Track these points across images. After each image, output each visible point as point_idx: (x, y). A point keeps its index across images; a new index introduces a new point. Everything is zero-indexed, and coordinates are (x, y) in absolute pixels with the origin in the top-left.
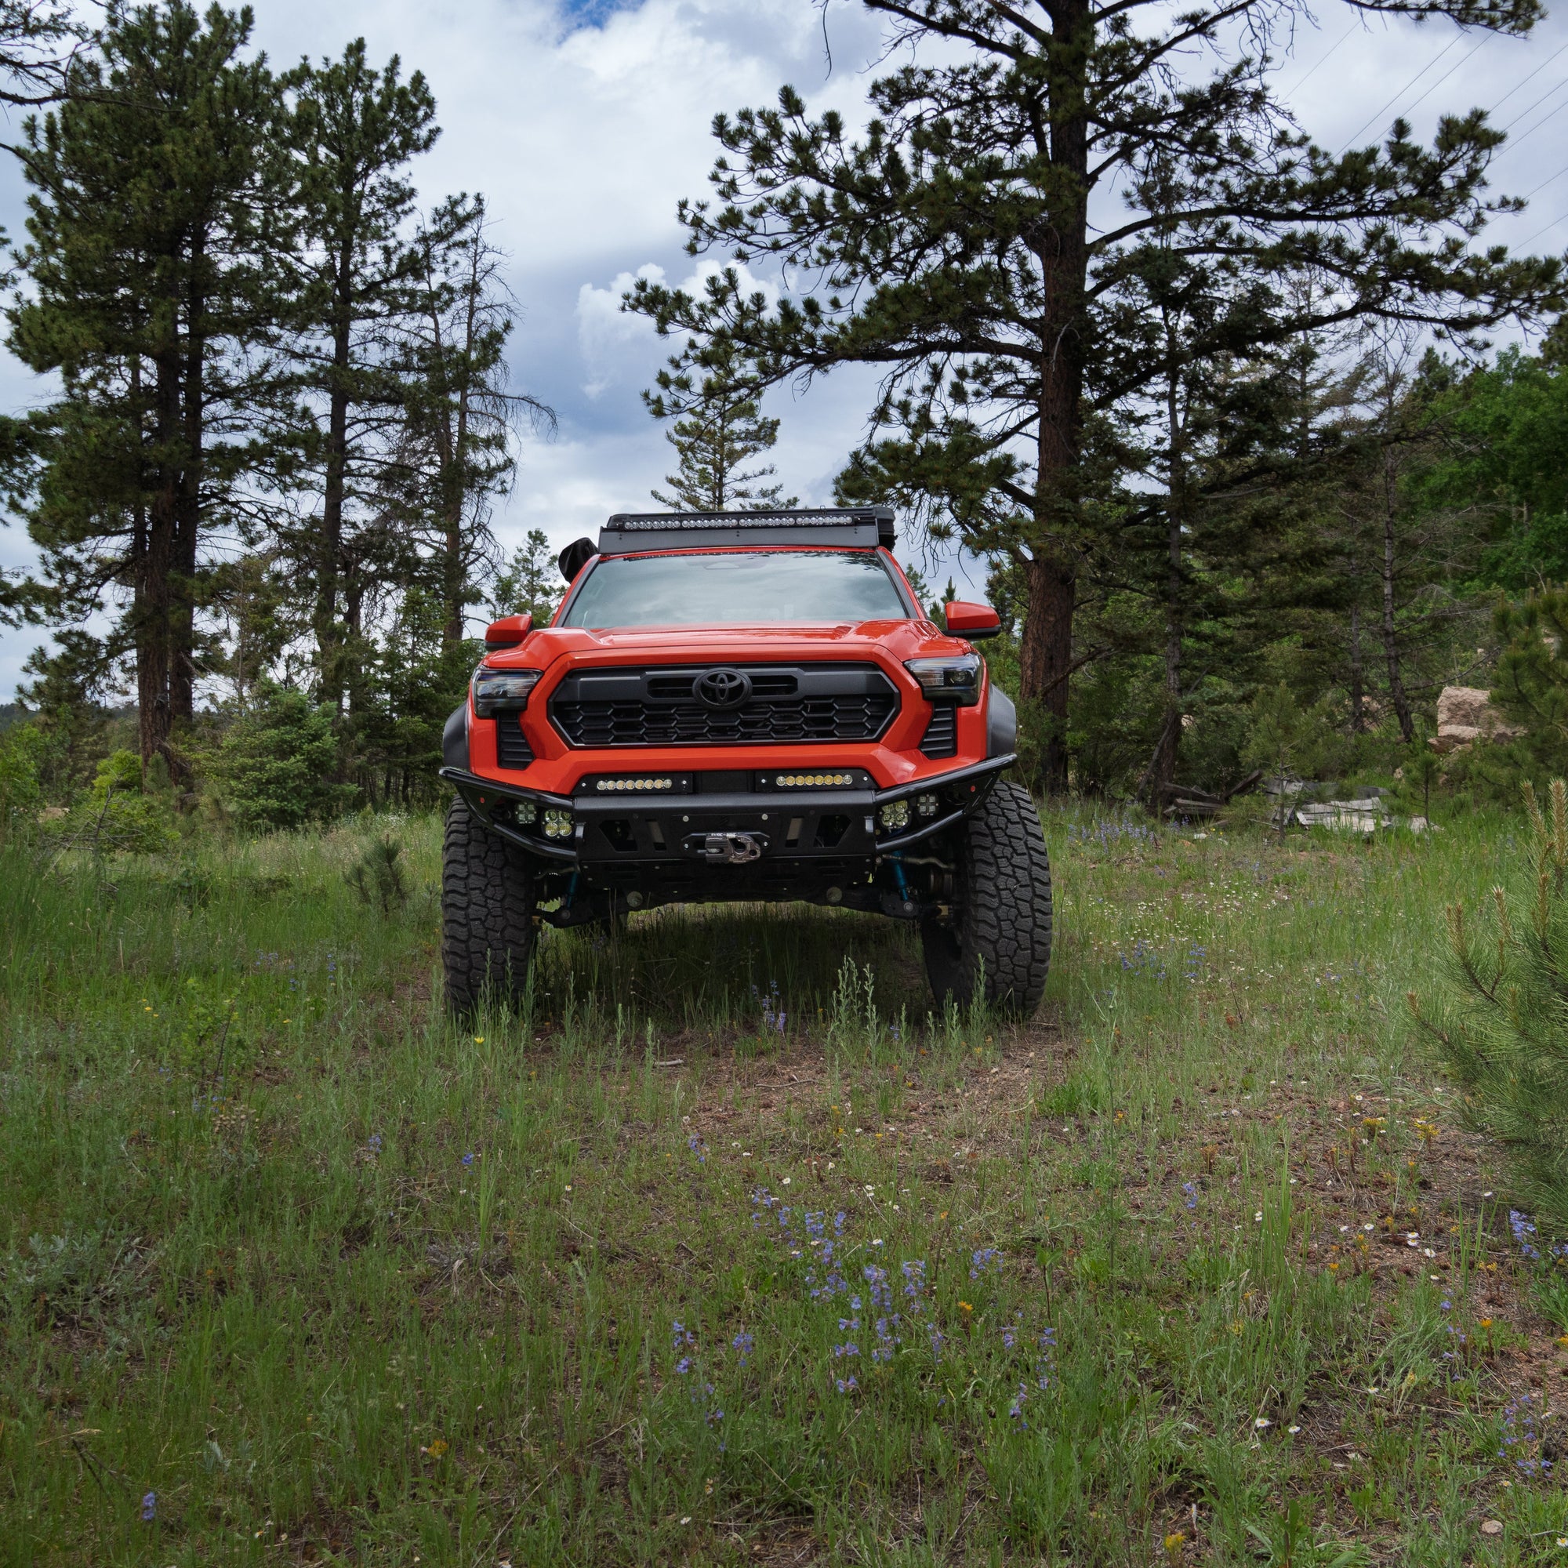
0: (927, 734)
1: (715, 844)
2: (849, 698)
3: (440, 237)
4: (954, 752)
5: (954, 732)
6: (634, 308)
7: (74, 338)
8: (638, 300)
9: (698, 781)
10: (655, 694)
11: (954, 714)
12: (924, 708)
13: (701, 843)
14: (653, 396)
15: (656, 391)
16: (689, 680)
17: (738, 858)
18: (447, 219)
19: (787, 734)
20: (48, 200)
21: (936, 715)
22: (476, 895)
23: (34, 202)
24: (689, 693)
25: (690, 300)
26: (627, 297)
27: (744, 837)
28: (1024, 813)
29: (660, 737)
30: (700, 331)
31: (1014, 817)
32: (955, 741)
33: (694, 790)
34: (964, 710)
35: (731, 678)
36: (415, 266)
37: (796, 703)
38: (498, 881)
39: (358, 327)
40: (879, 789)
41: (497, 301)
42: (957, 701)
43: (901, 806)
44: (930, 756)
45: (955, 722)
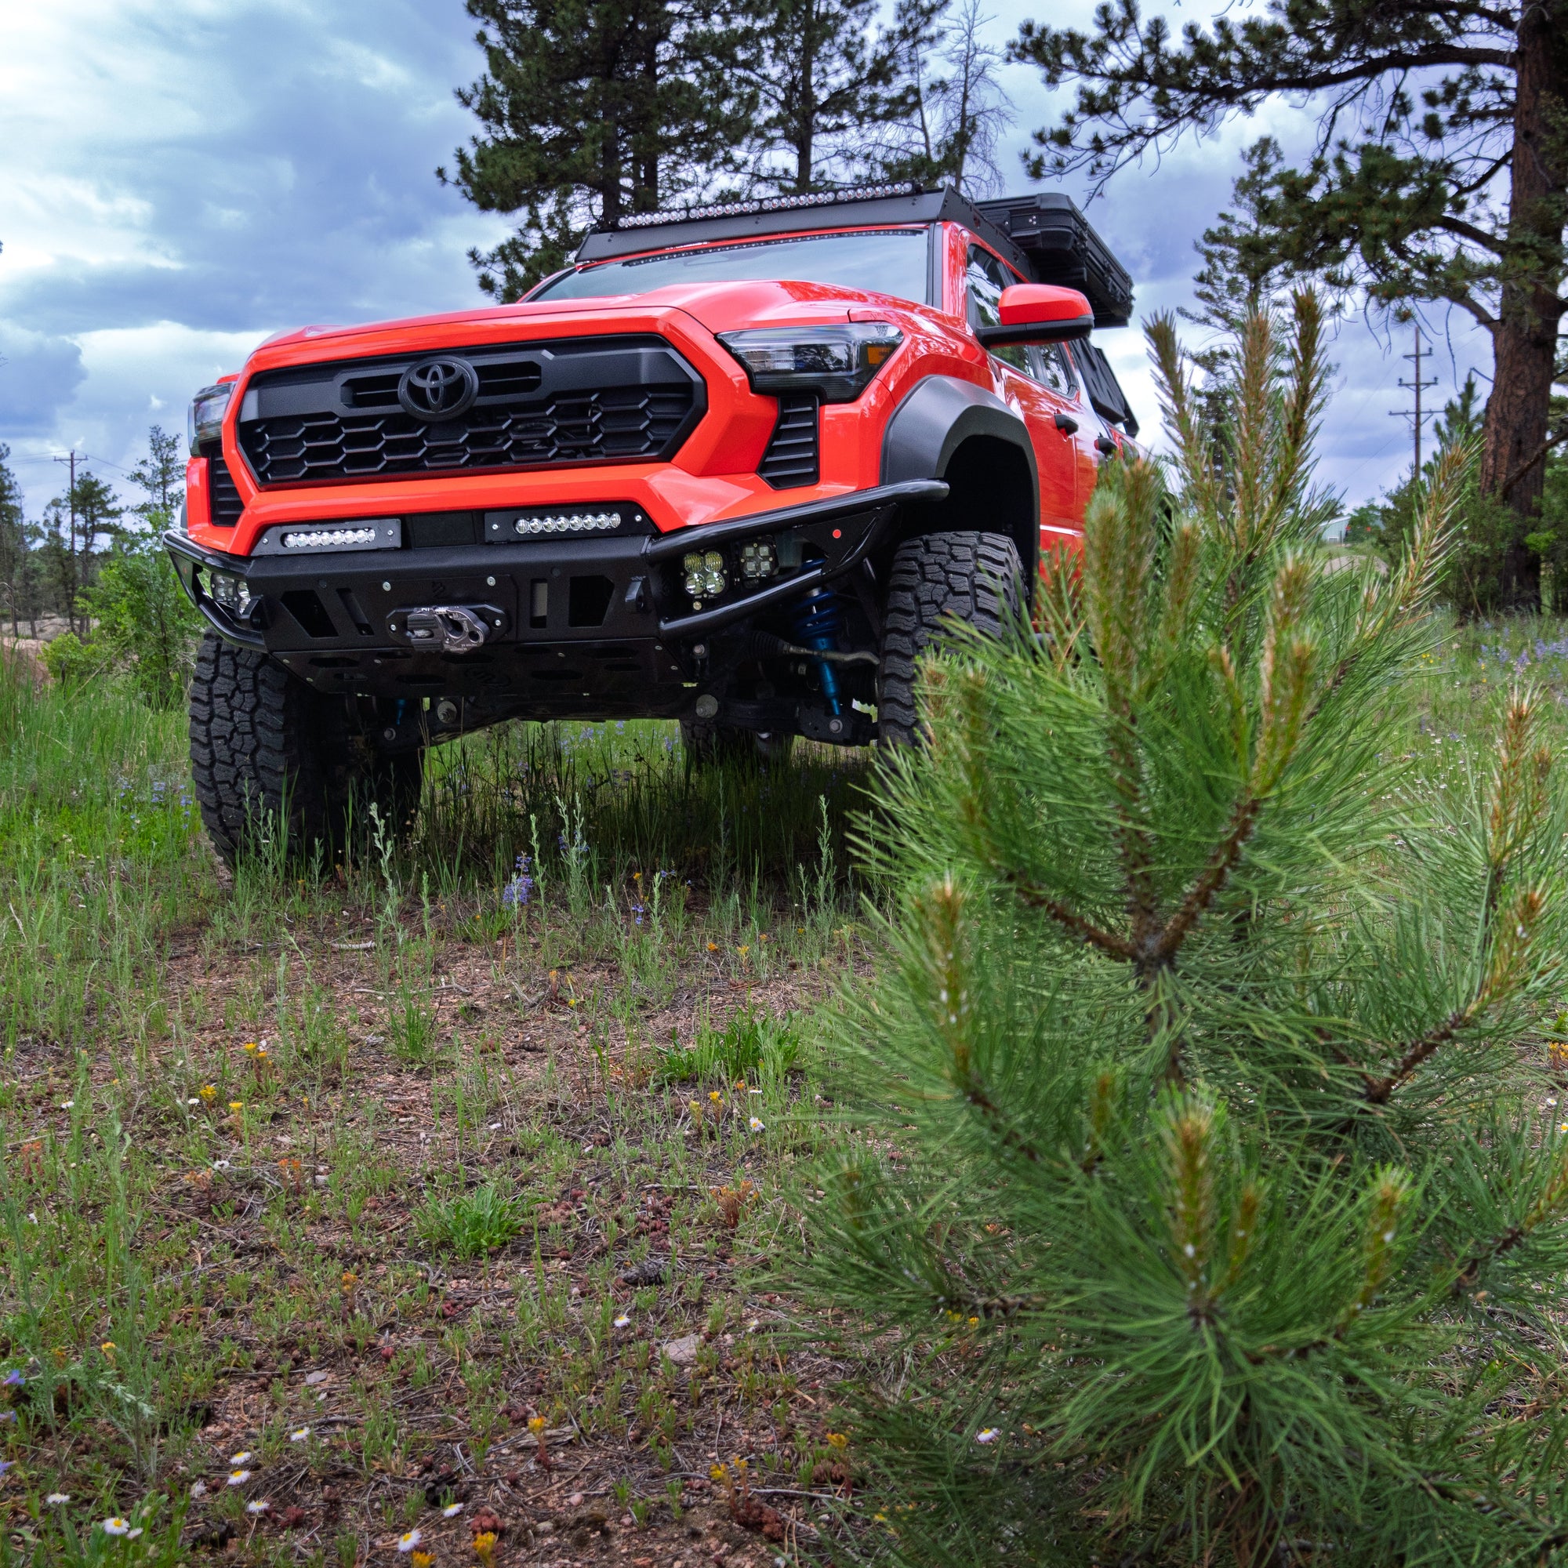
0: (771, 450)
1: (422, 623)
2: (622, 393)
3: (904, 34)
4: (814, 478)
5: (814, 445)
6: (1021, 57)
8: (1023, 47)
10: (358, 402)
11: (813, 415)
12: (763, 409)
14: (1033, 157)
15: (1036, 151)
16: (394, 380)
17: (457, 645)
18: (911, 14)
19: (530, 454)
20: (494, 36)
21: (785, 419)
23: (481, 38)
24: (393, 399)
25: (1083, 40)
26: (1012, 46)
27: (462, 613)
28: (980, 578)
29: (361, 467)
30: (1093, 75)
31: (963, 585)
32: (815, 460)
33: (406, 545)
34: (830, 411)
35: (449, 371)
36: (881, 71)
37: (543, 405)
38: (248, 685)
39: (822, 143)
40: (657, 535)
41: (989, 106)
42: (817, 395)
43: (714, 561)
44: (777, 483)
45: (814, 430)
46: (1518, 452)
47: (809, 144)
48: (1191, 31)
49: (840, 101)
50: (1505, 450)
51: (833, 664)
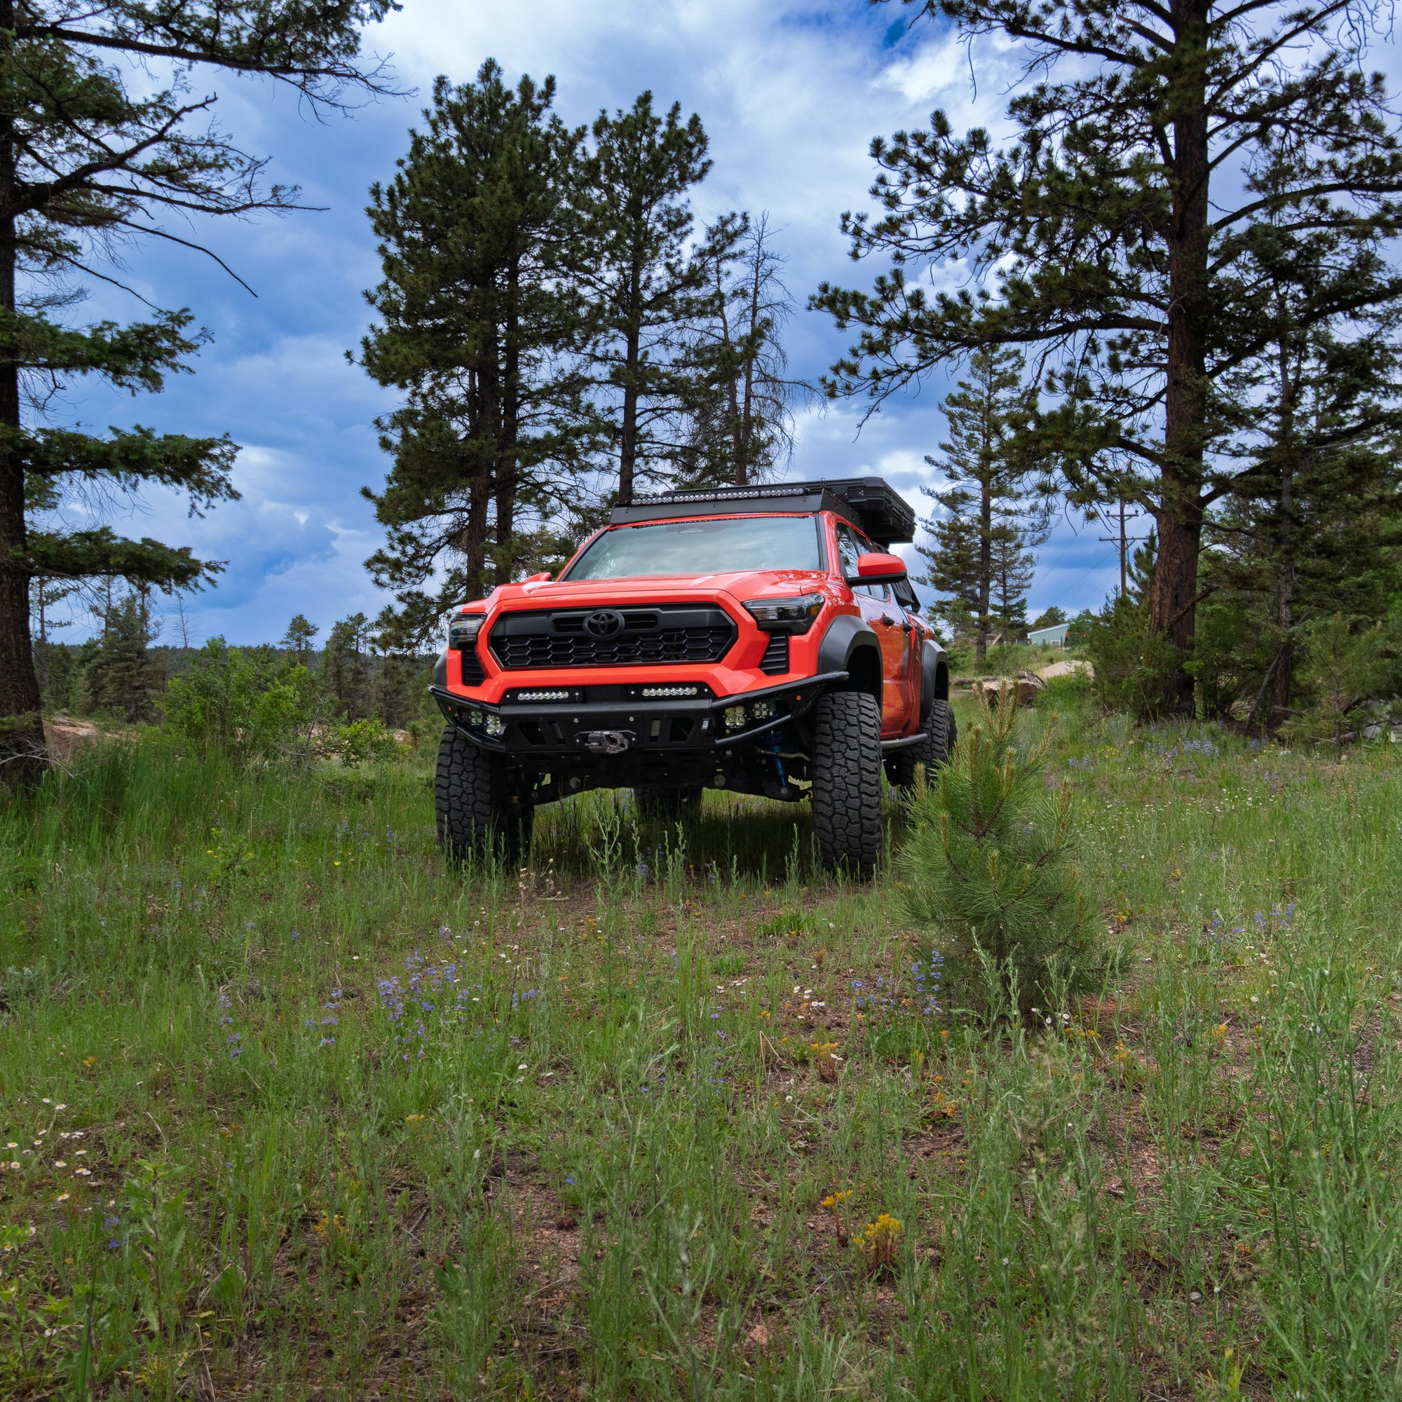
0: (766, 657)
1: (595, 739)
2: (696, 630)
3: (713, 252)
4: (787, 670)
5: (787, 655)
6: (818, 307)
7: (406, 358)
8: (821, 300)
9: (586, 693)
10: (560, 629)
11: (787, 641)
12: (762, 637)
13: (585, 739)
14: (829, 381)
15: (831, 377)
16: (581, 619)
17: (612, 749)
18: (718, 237)
19: (650, 658)
21: (772, 642)
22: (455, 778)
23: (382, 250)
24: (581, 628)
25: (864, 298)
26: (812, 298)
27: (616, 734)
28: (863, 718)
29: (560, 661)
30: (871, 324)
31: (854, 721)
32: (787, 662)
33: (585, 700)
34: (794, 638)
35: (610, 616)
36: (694, 278)
37: (656, 635)
38: (470, 768)
39: (648, 334)
40: (715, 698)
41: (775, 300)
42: (789, 631)
43: (740, 711)
44: (768, 673)
45: (787, 647)
46: (1176, 603)
47: (638, 333)
48: (941, 298)
49: (661, 299)
50: (1167, 602)
51: (783, 760)
